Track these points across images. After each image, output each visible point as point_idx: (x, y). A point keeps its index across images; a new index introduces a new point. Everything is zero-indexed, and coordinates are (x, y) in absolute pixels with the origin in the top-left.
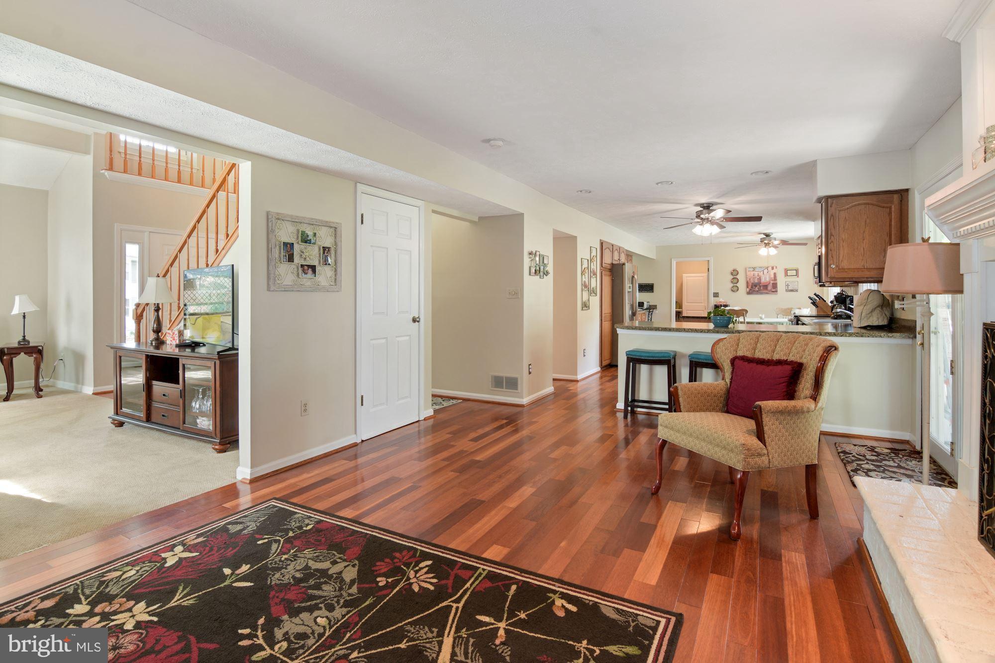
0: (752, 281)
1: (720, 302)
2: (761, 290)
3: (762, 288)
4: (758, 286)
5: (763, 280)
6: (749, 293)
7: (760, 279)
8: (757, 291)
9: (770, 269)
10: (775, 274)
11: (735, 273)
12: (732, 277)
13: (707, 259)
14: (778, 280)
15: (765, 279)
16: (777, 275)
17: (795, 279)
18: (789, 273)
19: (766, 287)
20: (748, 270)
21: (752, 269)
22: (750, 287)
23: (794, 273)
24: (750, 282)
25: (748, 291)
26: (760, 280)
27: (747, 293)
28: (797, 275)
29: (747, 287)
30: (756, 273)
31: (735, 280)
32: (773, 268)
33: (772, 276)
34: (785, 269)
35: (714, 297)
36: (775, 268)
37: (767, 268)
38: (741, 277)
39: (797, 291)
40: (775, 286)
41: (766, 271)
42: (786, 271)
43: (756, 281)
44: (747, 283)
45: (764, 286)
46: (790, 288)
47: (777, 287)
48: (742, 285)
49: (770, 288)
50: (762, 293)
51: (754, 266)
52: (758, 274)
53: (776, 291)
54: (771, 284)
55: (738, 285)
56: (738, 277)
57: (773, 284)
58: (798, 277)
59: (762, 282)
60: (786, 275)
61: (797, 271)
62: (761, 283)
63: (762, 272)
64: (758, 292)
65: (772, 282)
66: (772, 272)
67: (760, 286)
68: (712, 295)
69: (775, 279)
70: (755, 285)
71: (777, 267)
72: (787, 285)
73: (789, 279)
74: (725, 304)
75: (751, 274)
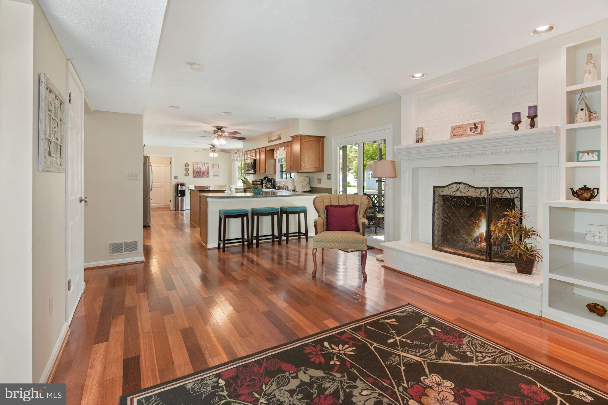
0: (197, 170)
1: (180, 182)
4: (200, 173)
6: (194, 177)
7: (200, 169)
9: (206, 164)
10: (208, 167)
11: (187, 165)
12: (185, 167)
13: (171, 156)
14: (210, 170)
15: (203, 169)
17: (217, 170)
18: (215, 166)
19: (203, 173)
20: (194, 164)
21: (196, 164)
22: (195, 173)
25: (194, 176)
28: (218, 168)
29: (194, 174)
30: (199, 166)
31: (187, 169)
32: (207, 164)
33: (207, 168)
34: (213, 165)
35: (175, 179)
36: (208, 163)
37: (204, 163)
38: (190, 168)
39: (218, 176)
40: (208, 173)
41: (203, 165)
43: (199, 170)
44: (194, 171)
45: (202, 173)
46: (215, 175)
48: (191, 172)
49: (205, 174)
50: (202, 177)
51: (197, 162)
53: (209, 176)
55: (189, 172)
56: (188, 167)
57: (207, 172)
59: (202, 171)
60: (213, 167)
61: (218, 165)
62: (201, 171)
64: (200, 176)
65: (207, 171)
66: (207, 166)
67: (201, 173)
68: (173, 178)
69: (208, 170)
70: (198, 172)
71: (209, 163)
72: (214, 173)
73: (214, 170)
74: (182, 183)
75: (196, 166)
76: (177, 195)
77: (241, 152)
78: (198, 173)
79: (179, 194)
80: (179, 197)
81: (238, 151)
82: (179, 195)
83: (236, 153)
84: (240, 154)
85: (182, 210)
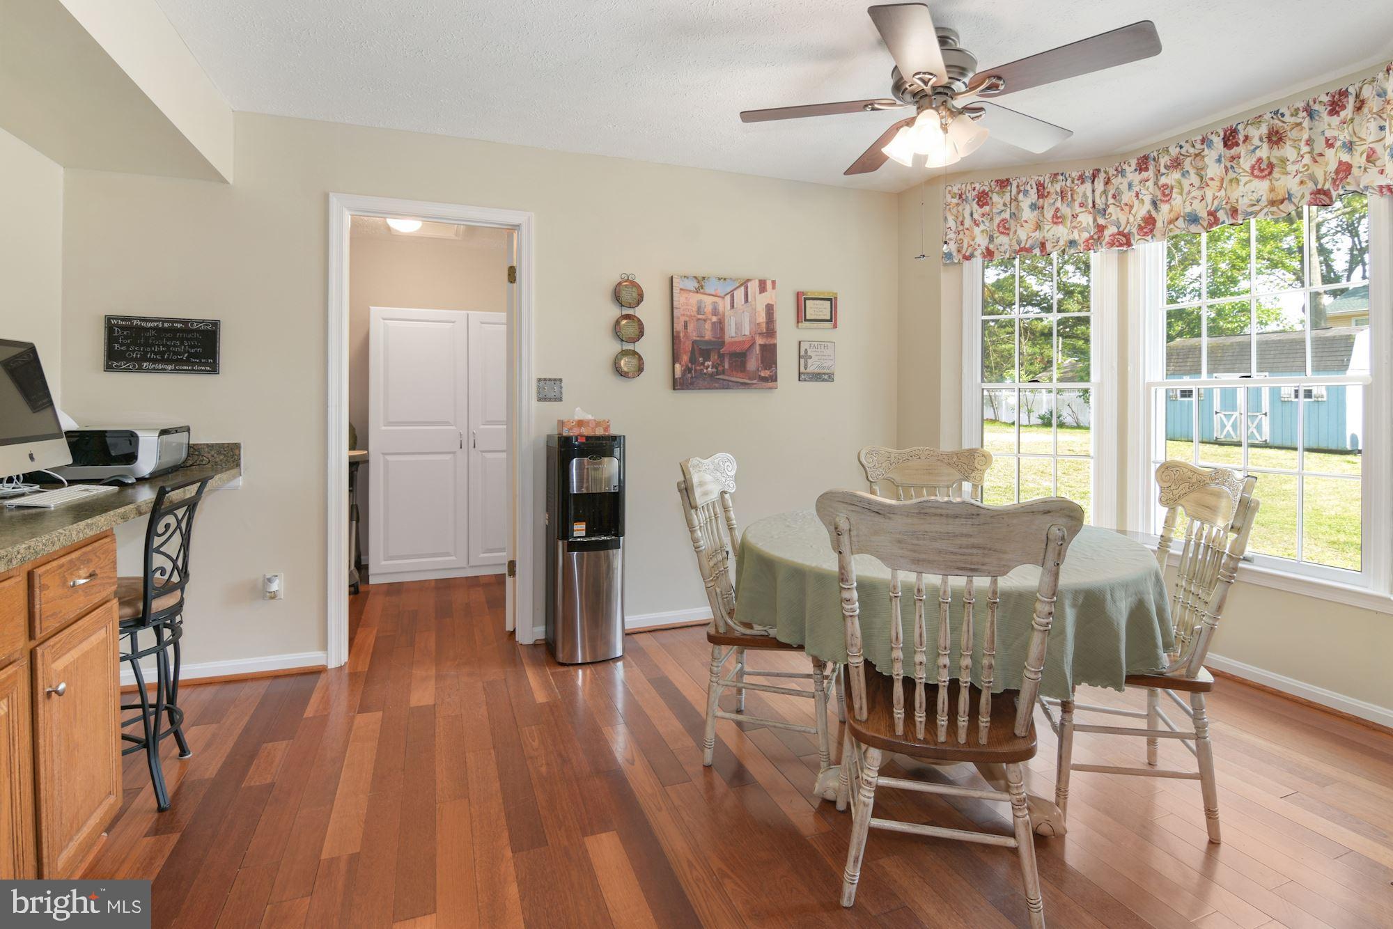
0: (694, 336)
1: (580, 423)
2: (723, 372)
3: (727, 366)
4: (714, 356)
5: (731, 333)
6: (678, 384)
7: (720, 326)
8: (712, 375)
9: (754, 287)
10: (770, 309)
11: (627, 295)
12: (615, 312)
13: (511, 220)
14: (778, 334)
15: (739, 327)
16: (778, 316)
17: (824, 332)
18: (813, 309)
19: (739, 358)
20: (677, 284)
21: (692, 285)
23: (823, 309)
24: (686, 336)
25: (678, 373)
26: (722, 330)
27: (674, 380)
28: (833, 319)
29: (675, 358)
30: (708, 301)
31: (628, 327)
32: (762, 287)
33: (762, 318)
34: (798, 294)
35: (542, 399)
36: (768, 285)
37: (745, 284)
38: (652, 313)
39: (830, 377)
40: (769, 355)
41: (739, 294)
42: (801, 300)
43: (708, 335)
44: (675, 339)
45: (732, 356)
46: (810, 369)
47: (776, 364)
48: (654, 348)
49: (753, 363)
50: (726, 386)
51: (700, 274)
52: (715, 304)
53: (773, 378)
54: (758, 348)
55: (639, 347)
56: (640, 312)
57: (763, 347)
58: (835, 326)
59: (727, 339)
60: (801, 315)
61: (832, 301)
62: (723, 343)
63: (728, 297)
64: (716, 381)
65: (760, 341)
66: (760, 302)
67: (722, 356)
68: (529, 391)
69: (770, 332)
70: (702, 351)
71: (774, 282)
72: (802, 356)
73: (810, 333)
74: (600, 432)
75: (687, 302)
76: (565, 533)
77: (1033, 193)
78: (706, 354)
79: (578, 520)
80: (573, 546)
81: (1003, 184)
82: (579, 530)
83: (983, 199)
84: (1025, 203)
85: (600, 661)
